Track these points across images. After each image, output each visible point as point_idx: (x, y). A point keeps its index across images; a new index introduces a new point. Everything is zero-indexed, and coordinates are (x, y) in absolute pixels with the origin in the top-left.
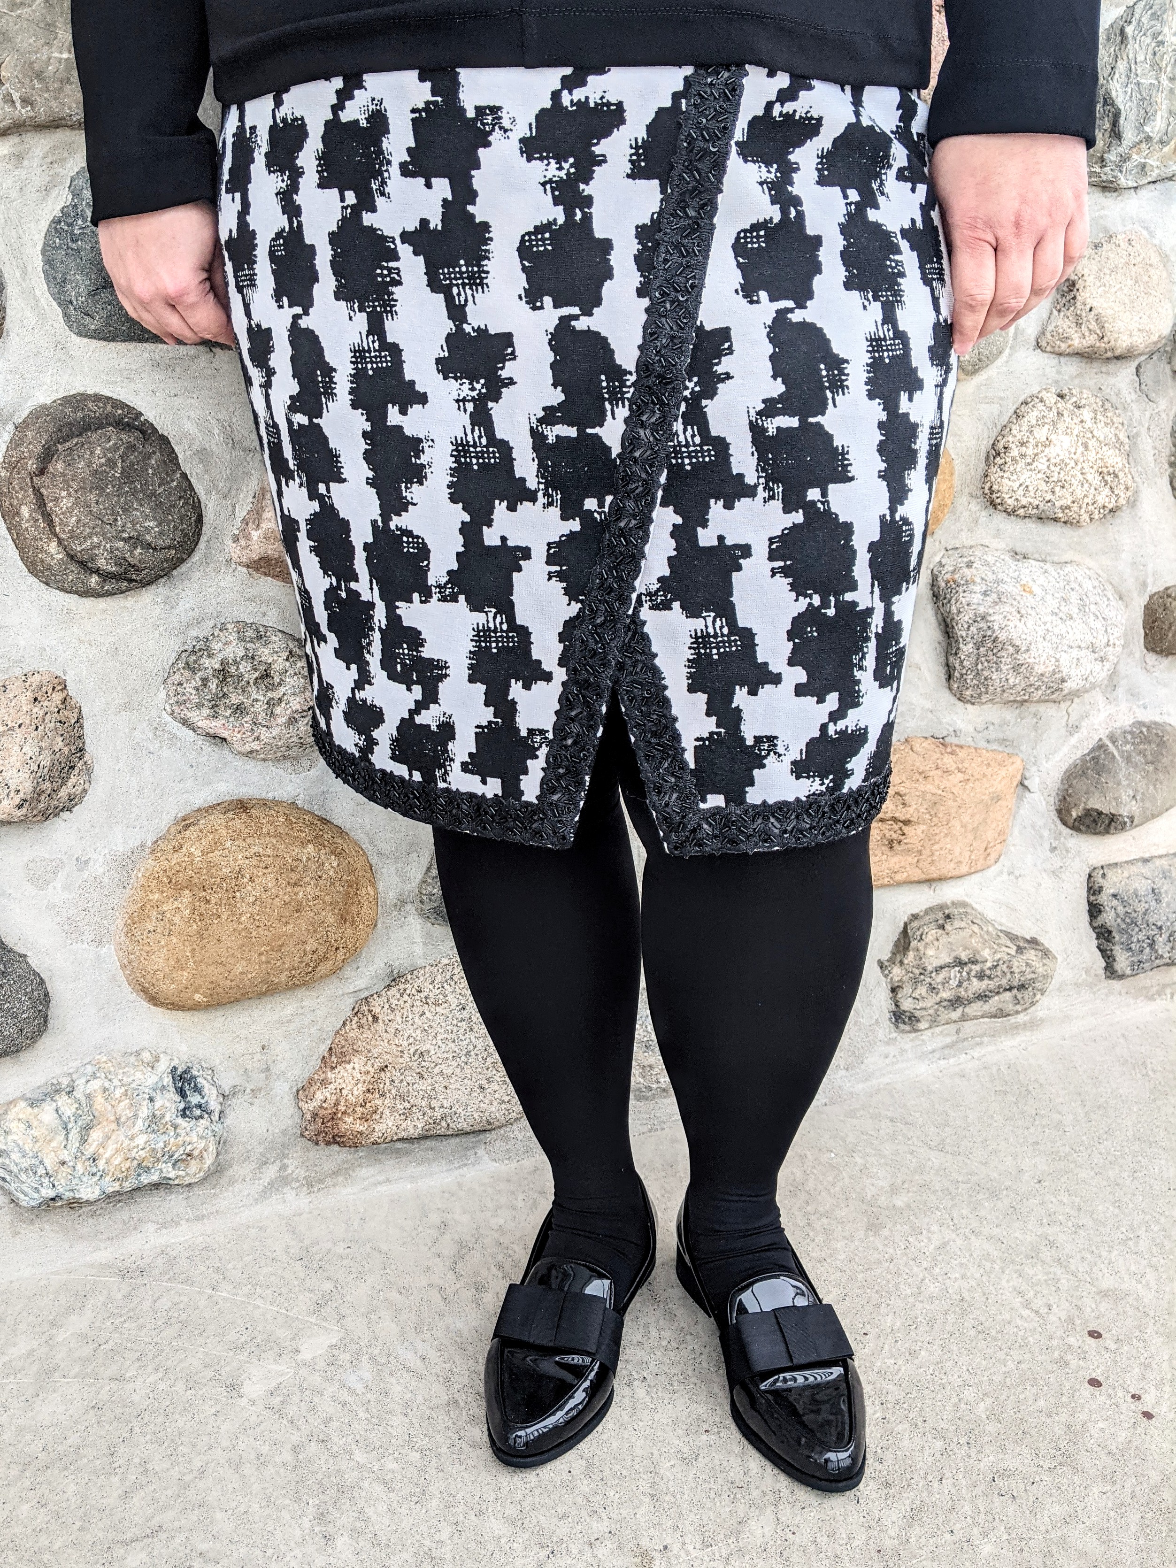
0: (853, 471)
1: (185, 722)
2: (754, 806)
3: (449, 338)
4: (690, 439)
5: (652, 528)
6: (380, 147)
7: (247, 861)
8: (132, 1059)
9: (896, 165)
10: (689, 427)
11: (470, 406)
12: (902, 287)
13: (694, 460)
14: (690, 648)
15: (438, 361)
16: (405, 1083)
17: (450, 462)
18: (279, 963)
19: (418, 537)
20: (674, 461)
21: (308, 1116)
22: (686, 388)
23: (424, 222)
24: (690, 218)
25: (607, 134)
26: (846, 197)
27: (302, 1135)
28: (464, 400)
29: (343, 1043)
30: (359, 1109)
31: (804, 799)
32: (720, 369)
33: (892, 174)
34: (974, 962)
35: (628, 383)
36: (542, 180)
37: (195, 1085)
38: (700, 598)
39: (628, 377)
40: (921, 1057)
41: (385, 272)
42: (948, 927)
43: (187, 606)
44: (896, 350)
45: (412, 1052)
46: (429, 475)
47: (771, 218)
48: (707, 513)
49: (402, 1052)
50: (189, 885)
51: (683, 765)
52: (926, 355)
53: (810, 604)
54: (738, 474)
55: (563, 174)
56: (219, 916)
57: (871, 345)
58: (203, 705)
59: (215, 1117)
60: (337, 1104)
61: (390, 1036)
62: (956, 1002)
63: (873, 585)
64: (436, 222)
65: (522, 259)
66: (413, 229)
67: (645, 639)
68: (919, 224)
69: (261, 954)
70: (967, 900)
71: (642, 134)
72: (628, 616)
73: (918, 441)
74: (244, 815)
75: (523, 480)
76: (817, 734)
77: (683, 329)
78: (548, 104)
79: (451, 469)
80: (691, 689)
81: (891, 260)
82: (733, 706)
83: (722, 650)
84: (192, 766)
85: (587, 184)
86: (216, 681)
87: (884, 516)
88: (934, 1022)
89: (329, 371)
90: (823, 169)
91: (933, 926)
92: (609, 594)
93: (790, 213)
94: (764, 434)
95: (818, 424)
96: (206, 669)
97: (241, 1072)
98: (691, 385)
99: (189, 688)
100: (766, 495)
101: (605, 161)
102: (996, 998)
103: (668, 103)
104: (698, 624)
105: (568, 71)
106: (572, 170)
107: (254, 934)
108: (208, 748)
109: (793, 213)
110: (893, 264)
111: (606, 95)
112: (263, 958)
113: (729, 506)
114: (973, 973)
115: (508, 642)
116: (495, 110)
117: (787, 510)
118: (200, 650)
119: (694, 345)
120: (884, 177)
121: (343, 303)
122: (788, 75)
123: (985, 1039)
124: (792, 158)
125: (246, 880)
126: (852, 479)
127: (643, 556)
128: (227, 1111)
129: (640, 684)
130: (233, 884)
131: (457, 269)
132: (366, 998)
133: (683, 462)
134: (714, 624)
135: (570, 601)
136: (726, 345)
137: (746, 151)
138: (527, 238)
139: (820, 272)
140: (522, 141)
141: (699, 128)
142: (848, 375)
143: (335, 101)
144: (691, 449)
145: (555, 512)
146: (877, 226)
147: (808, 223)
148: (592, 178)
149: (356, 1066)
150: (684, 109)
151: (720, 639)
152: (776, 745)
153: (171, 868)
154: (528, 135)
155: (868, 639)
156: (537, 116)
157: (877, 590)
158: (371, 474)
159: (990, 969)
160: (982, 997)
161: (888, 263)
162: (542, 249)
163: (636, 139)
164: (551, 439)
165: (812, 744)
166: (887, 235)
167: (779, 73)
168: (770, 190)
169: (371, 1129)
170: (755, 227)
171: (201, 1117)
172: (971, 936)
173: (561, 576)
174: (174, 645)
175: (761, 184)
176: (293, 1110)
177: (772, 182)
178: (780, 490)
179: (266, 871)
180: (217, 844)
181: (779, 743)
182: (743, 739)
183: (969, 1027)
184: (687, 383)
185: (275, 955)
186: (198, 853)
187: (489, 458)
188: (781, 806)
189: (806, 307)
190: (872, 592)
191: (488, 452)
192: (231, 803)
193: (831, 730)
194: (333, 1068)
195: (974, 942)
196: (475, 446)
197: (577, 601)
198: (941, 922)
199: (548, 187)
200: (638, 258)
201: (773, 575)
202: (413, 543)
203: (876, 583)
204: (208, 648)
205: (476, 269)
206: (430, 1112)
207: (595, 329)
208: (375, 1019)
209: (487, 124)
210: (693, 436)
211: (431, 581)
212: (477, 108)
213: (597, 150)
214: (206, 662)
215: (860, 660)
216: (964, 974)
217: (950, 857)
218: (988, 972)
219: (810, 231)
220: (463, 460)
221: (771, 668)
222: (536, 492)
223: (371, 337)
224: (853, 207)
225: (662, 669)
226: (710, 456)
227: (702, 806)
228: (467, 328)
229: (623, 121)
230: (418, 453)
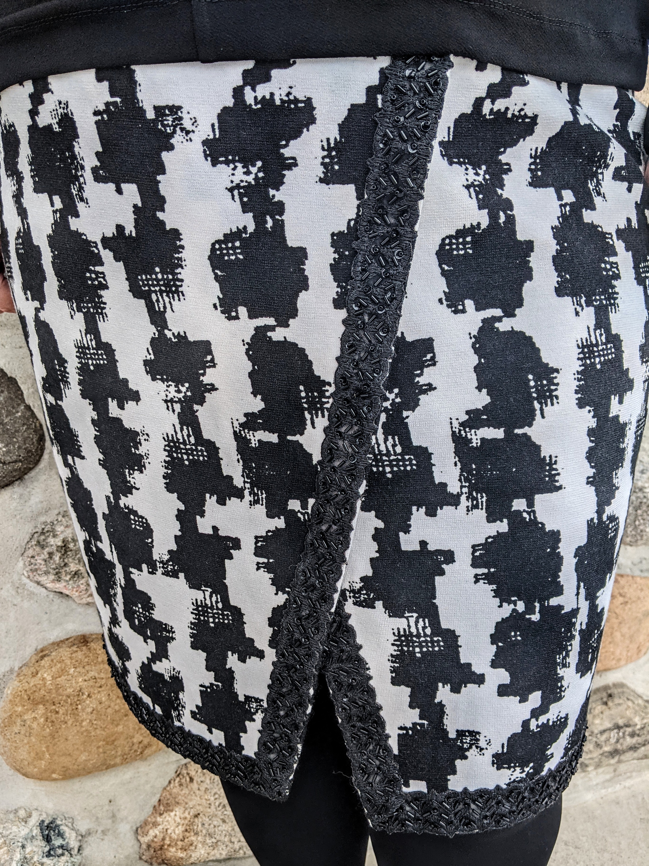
0: (561, 480)
1: (38, 583)
2: (455, 794)
3: (153, 341)
4: (391, 449)
5: (352, 535)
6: (73, 152)
7: (86, 683)
8: (12, 816)
9: (613, 165)
10: (390, 437)
11: (177, 407)
12: (617, 290)
13: (395, 469)
14: (393, 645)
15: (146, 363)
16: (212, 826)
17: (163, 456)
18: (113, 752)
19: (142, 518)
20: (375, 469)
21: (144, 846)
22: (387, 399)
23: (120, 228)
24: (389, 225)
25: (297, 134)
26: (560, 198)
27: (140, 858)
28: (172, 401)
29: (168, 796)
30: (180, 843)
31: (504, 787)
32: (422, 380)
33: (608, 173)
34: (627, 726)
35: (327, 394)
36: (230, 185)
37: (59, 831)
38: (403, 599)
39: (327, 387)
40: (588, 789)
41: (93, 276)
42: (610, 704)
43: (37, 500)
44: (608, 354)
45: (217, 804)
46: (147, 465)
47: (479, 224)
48: (409, 519)
49: (210, 804)
50: (43, 701)
51: (388, 749)
52: (637, 354)
53: (514, 610)
54: (440, 483)
55: (250, 179)
56: (66, 723)
57: (582, 352)
58: (49, 573)
59: (75, 852)
60: (163, 839)
61: (202, 793)
62: (615, 753)
63: (578, 588)
64: (130, 229)
65: (214, 268)
66: (111, 235)
67: (350, 632)
68: (635, 223)
69: (99, 747)
70: (624, 681)
71: (334, 134)
72: (331, 614)
73: (626, 440)
74: (84, 648)
75: (230, 478)
76: (519, 730)
77: (381, 343)
78: (230, 103)
79: (165, 461)
80: (394, 682)
81: (606, 262)
82: (436, 701)
83: (425, 649)
84: (46, 613)
85: (278, 190)
86: (59, 555)
87: (592, 519)
88: (598, 766)
89: (63, 362)
90: (536, 170)
91: (599, 703)
92: (312, 591)
93: (499, 218)
94: (467, 445)
95: (525, 434)
96: (52, 546)
97: (94, 819)
98: (391, 396)
99: (39, 560)
100: (470, 504)
101: (296, 165)
102: (643, 748)
103: (361, 99)
104: (401, 623)
105: (250, 65)
106: (261, 175)
107: (93, 733)
108: (57, 600)
109: (502, 218)
110: (608, 267)
111: (292, 91)
112: (101, 750)
113: (431, 513)
114: (627, 733)
115: (223, 619)
116: (175, 109)
117: (491, 518)
118: (48, 531)
119: (393, 359)
120: (600, 177)
121: (64, 302)
122: (499, 69)
123: (634, 774)
124: (503, 158)
125: (85, 697)
126: (560, 488)
127: (343, 560)
128: (84, 846)
129: (346, 671)
130: (76, 700)
131: (154, 276)
132: (186, 764)
133: (384, 470)
134: (416, 625)
135: (277, 591)
136: (429, 357)
137: (451, 152)
138: (217, 246)
139: (531, 279)
140: (205, 143)
141: (396, 126)
142: (557, 384)
143: (30, 107)
144: (392, 458)
145: (261, 509)
146: (593, 227)
147: (518, 228)
148: (283, 183)
149: (178, 813)
150: (380, 106)
151: (422, 639)
152: (478, 740)
153: (30, 689)
154: (211, 137)
155: (573, 637)
156: (219, 116)
157: (582, 591)
158: (101, 457)
159: (639, 730)
160: (633, 748)
161: (603, 265)
162: (233, 258)
163: (328, 140)
164: (254, 444)
165: (513, 739)
166: (603, 235)
167: (489, 65)
168: (477, 194)
169: (188, 856)
170: (461, 233)
171: (63, 854)
172: (626, 709)
173: (268, 568)
174: (28, 529)
175: (468, 187)
176: (133, 842)
177: (480, 185)
178: (484, 499)
179: (100, 689)
180: (63, 671)
181: (482, 738)
182: (446, 732)
183: (622, 767)
184: (388, 394)
185: (109, 747)
186: (49, 678)
187: (198, 456)
188: (482, 793)
189: (514, 315)
190: (578, 594)
191: (196, 450)
192: (77, 638)
193: (533, 725)
194: (161, 814)
195: (629, 713)
196: (184, 443)
197: (284, 592)
198: (605, 700)
199: (236, 192)
200: (334, 268)
201: (477, 581)
202: (139, 522)
203: (582, 584)
204: (53, 531)
205: (170, 277)
206: (230, 845)
207: (292, 341)
208: (191, 780)
209: (168, 125)
210: (394, 446)
211: (156, 557)
212: (156, 108)
213: (287, 152)
214: (51, 541)
215: (564, 658)
216: (621, 734)
217: (612, 657)
218: (637, 732)
219: (520, 237)
220: (175, 455)
221: (473, 669)
222: (243, 490)
223: (88, 336)
224: (568, 208)
225: (367, 660)
226: (411, 465)
227: (405, 789)
228: (169, 334)
229: (313, 120)
230: (137, 444)
